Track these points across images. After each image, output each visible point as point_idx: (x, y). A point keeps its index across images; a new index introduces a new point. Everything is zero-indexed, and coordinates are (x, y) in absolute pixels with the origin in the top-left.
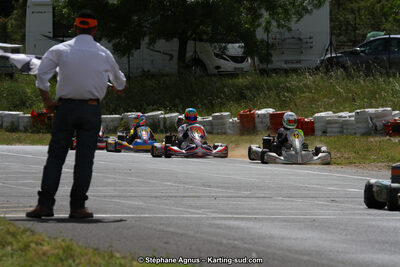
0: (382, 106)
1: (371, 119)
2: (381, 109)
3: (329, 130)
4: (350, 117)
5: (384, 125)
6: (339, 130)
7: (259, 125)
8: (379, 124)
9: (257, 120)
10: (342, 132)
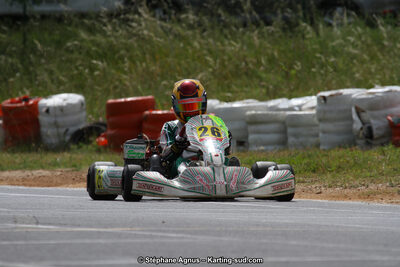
0: (383, 84)
1: (359, 112)
2: (379, 90)
3: (252, 137)
4: (300, 107)
5: (391, 125)
6: (275, 137)
7: (49, 132)
8: (378, 125)
9: (43, 119)
10: (283, 143)
